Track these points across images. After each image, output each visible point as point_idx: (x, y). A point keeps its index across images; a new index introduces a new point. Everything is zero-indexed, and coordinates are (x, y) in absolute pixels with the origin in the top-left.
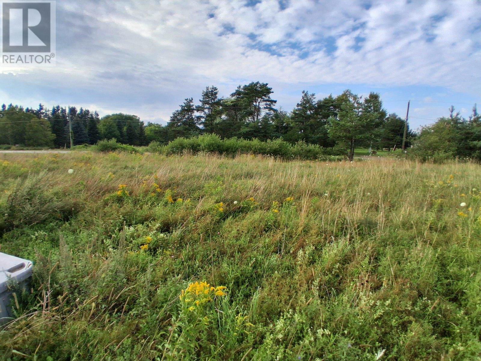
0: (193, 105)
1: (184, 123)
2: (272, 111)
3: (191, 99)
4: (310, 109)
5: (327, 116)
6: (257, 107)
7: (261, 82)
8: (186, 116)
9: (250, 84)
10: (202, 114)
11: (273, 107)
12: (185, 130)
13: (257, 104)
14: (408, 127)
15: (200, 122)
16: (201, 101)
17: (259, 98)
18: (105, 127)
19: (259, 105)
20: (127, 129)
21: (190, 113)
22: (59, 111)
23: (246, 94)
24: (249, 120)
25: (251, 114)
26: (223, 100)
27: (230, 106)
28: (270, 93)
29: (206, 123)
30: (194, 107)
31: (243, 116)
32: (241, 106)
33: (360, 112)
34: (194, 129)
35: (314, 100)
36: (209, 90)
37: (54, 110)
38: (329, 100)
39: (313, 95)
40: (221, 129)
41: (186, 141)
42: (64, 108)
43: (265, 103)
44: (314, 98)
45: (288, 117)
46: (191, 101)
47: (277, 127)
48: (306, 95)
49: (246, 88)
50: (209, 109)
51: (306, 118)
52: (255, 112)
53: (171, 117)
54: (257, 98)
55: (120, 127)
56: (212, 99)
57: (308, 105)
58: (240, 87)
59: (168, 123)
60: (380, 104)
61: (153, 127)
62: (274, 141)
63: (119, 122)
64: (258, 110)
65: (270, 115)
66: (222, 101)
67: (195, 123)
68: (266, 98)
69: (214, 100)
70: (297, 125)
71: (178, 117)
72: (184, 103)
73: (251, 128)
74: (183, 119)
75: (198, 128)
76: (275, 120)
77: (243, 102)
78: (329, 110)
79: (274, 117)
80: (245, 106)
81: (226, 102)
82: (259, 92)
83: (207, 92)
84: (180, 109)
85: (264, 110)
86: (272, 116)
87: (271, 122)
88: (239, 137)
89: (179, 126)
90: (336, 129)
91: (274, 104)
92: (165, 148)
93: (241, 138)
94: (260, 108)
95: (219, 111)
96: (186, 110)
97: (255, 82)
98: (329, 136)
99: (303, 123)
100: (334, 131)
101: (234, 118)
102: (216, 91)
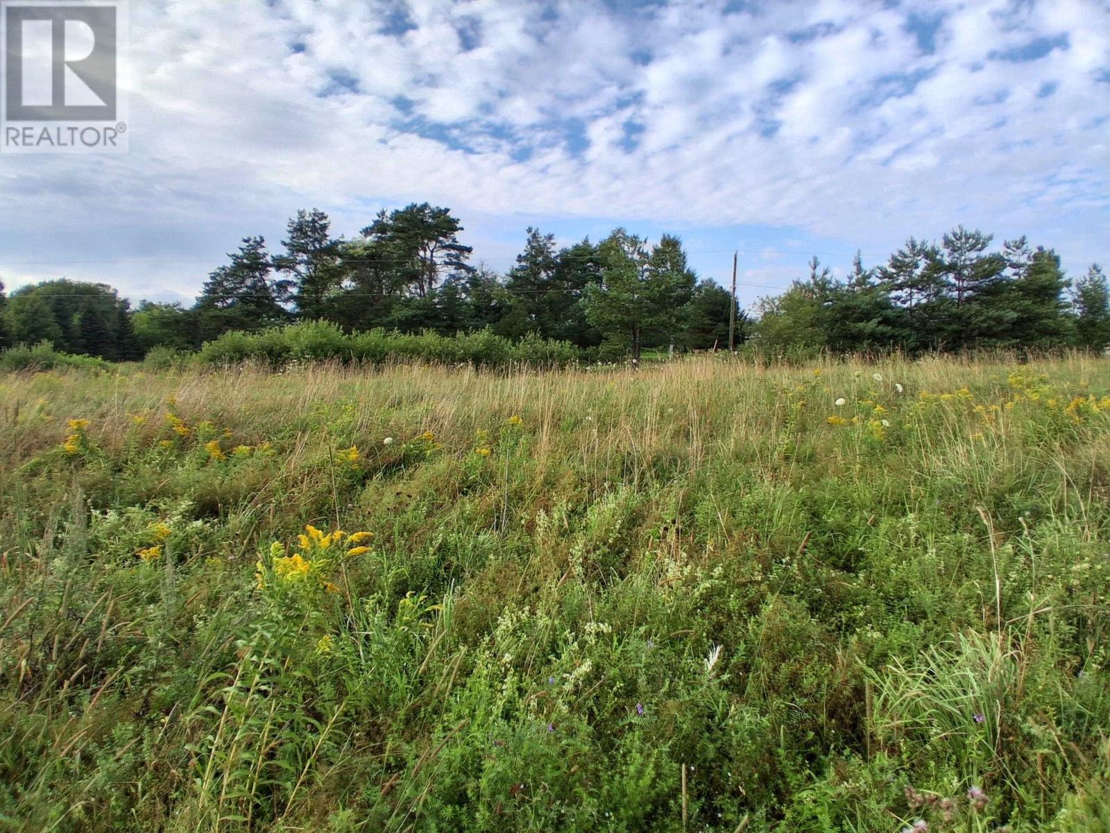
0: (265, 255)
1: (244, 299)
2: (463, 270)
3: (258, 239)
4: (547, 267)
5: (580, 283)
6: (429, 262)
7: (433, 205)
8: (249, 282)
9: (407, 208)
10: (291, 277)
11: (466, 262)
12: (247, 316)
13: (428, 254)
14: (737, 304)
15: (286, 296)
16: (285, 244)
17: (430, 240)
19: (432, 256)
20: (83, 320)
21: (257, 274)
23: (398, 230)
24: (410, 290)
25: (413, 276)
26: (343, 243)
27: (361, 258)
28: (457, 229)
29: (303, 298)
31: (396, 282)
32: (387, 257)
33: (645, 272)
34: (271, 313)
35: (553, 248)
36: (307, 218)
38: (585, 250)
39: (550, 237)
40: (341, 312)
41: (251, 340)
43: (445, 252)
44: (553, 244)
45: (500, 285)
46: (260, 243)
47: (477, 307)
48: (534, 236)
49: (397, 216)
50: (307, 263)
51: (538, 285)
52: (423, 274)
53: (207, 284)
54: (426, 241)
56: (316, 240)
57: (540, 259)
58: (383, 213)
59: (197, 299)
60: (683, 257)
61: (156, 313)
62: (473, 336)
64: (432, 268)
65: (459, 279)
66: (340, 247)
68: (448, 242)
69: (320, 243)
70: (520, 301)
71: (225, 283)
72: (242, 249)
73: (418, 308)
74: (239, 288)
75: (282, 311)
76: (473, 292)
77: (394, 249)
78: (585, 269)
79: (468, 285)
80: (399, 257)
81: (350, 248)
82: (429, 226)
83: (300, 224)
84: (229, 263)
85: (445, 268)
86: (463, 282)
87: (464, 296)
88: (389, 327)
89: (230, 306)
90: (603, 308)
91: (466, 254)
92: (194, 360)
93: (393, 330)
94: (435, 264)
95: (334, 269)
96: (245, 266)
97: (419, 203)
98: (590, 321)
99: (533, 297)
100: (599, 311)
101: (373, 287)
102: (325, 222)
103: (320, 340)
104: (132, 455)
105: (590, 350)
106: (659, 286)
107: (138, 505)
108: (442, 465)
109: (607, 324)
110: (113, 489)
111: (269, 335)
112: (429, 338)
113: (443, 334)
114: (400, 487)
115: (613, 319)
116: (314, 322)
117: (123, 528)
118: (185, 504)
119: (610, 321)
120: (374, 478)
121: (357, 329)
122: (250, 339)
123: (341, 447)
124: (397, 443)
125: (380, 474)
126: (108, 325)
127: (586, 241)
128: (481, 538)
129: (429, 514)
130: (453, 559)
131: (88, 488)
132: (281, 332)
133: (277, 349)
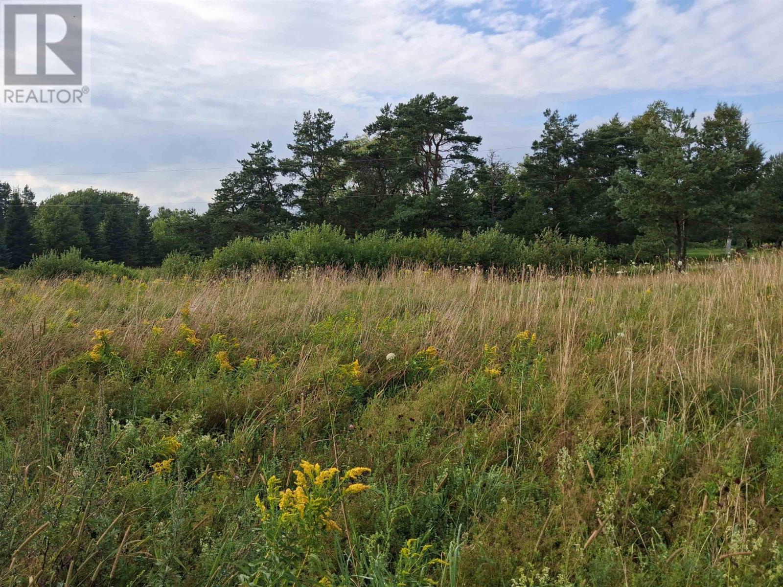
0: (272, 159)
1: (252, 204)
2: (471, 164)
3: (266, 144)
4: (568, 153)
5: (609, 170)
6: (434, 157)
7: (439, 95)
8: (257, 187)
9: (412, 100)
11: (474, 154)
12: (255, 221)
13: (434, 148)
15: (291, 200)
16: (291, 147)
17: (435, 132)
18: (52, 224)
19: (437, 150)
20: (108, 228)
21: (265, 179)
23: (402, 125)
24: (414, 188)
25: (418, 174)
26: (347, 142)
27: (364, 157)
28: (464, 119)
29: (308, 201)
30: (276, 163)
31: (400, 180)
32: (392, 155)
34: (277, 218)
35: (575, 131)
36: (312, 120)
38: (613, 130)
39: (572, 119)
40: (344, 215)
43: (452, 144)
44: (575, 126)
45: (511, 177)
46: (268, 147)
47: (486, 203)
48: (553, 119)
49: (402, 110)
50: (312, 165)
51: (558, 174)
53: (218, 191)
55: (89, 223)
56: (320, 141)
57: (560, 144)
59: (210, 205)
60: (744, 130)
61: (172, 219)
62: (481, 236)
63: (87, 210)
64: (437, 162)
65: (466, 173)
66: (344, 147)
67: (280, 203)
68: (455, 133)
69: (325, 145)
70: (535, 194)
71: (235, 190)
72: (251, 155)
73: (422, 207)
74: (249, 194)
75: (288, 215)
76: (481, 187)
77: (399, 145)
78: (615, 153)
79: (476, 179)
80: (403, 154)
81: (354, 148)
82: (434, 119)
83: (306, 127)
84: (239, 169)
85: (451, 162)
86: (471, 176)
87: (471, 191)
88: (391, 229)
89: (238, 212)
90: (637, 197)
91: (474, 146)
92: (206, 266)
93: (394, 232)
94: (441, 159)
95: (338, 170)
96: (254, 171)
97: (425, 94)
98: (620, 214)
99: (551, 189)
100: (632, 202)
101: (376, 187)
102: (328, 122)
103: (323, 244)
104: (150, 364)
105: (622, 247)
106: (711, 168)
107: (153, 416)
108: (445, 385)
109: (642, 217)
110: (132, 399)
111: (275, 241)
112: (433, 239)
113: (448, 235)
114: (402, 408)
115: (650, 210)
116: (317, 226)
117: (139, 439)
118: (195, 417)
119: (647, 213)
120: (376, 397)
121: (359, 233)
122: (257, 244)
123: (343, 361)
124: (399, 359)
125: (381, 393)
126: (130, 232)
127: (615, 121)
128: (491, 475)
129: (433, 442)
130: (459, 497)
131: (110, 397)
132: (287, 237)
133: (282, 254)
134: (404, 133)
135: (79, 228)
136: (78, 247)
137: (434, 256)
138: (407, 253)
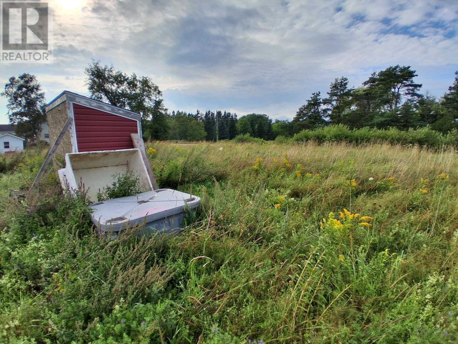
1: (310, 117)
2: (416, 97)
3: (318, 93)
6: (396, 94)
7: (401, 66)
8: (312, 110)
9: (387, 69)
10: (329, 107)
11: (418, 92)
12: (310, 124)
13: (397, 90)
15: (326, 115)
16: (328, 93)
17: (398, 83)
18: (241, 125)
19: (398, 91)
20: (258, 127)
21: (316, 107)
22: (210, 115)
23: (381, 80)
24: (385, 109)
25: (387, 102)
26: (353, 90)
27: (361, 95)
28: (414, 76)
29: (333, 115)
30: (321, 100)
31: (378, 105)
32: (375, 94)
34: (320, 122)
36: (338, 81)
37: (206, 114)
40: (349, 121)
42: (213, 112)
43: (406, 88)
45: (437, 103)
46: (318, 95)
47: (422, 116)
49: (382, 74)
50: (336, 100)
53: (298, 112)
54: (396, 84)
55: (252, 126)
56: (341, 90)
59: (294, 118)
61: (280, 124)
62: (419, 130)
63: (252, 121)
64: (397, 97)
65: (413, 101)
66: (352, 92)
67: (321, 116)
68: (409, 83)
69: (343, 91)
71: (304, 112)
72: (311, 98)
73: (388, 117)
74: (309, 113)
75: (324, 121)
76: (420, 108)
77: (378, 90)
79: (418, 104)
80: (380, 93)
81: (357, 92)
82: (399, 76)
83: (336, 85)
84: (306, 103)
85: (406, 96)
86: (415, 102)
87: (415, 109)
88: (372, 126)
89: (304, 120)
91: (418, 88)
92: (291, 141)
93: (373, 128)
94: (400, 95)
95: (348, 102)
96: (312, 104)
97: (394, 66)
101: (366, 108)
102: (346, 82)
103: (338, 133)
108: (399, 194)
111: (318, 131)
112: (393, 131)
113: (400, 129)
114: (376, 201)
116: (337, 125)
121: (356, 128)
122: (311, 132)
123: (348, 179)
126: (265, 128)
128: (419, 234)
132: (323, 130)
133: (320, 136)
134: (382, 84)
135: (249, 126)
136: (249, 133)
137: (392, 139)
138: (379, 137)
